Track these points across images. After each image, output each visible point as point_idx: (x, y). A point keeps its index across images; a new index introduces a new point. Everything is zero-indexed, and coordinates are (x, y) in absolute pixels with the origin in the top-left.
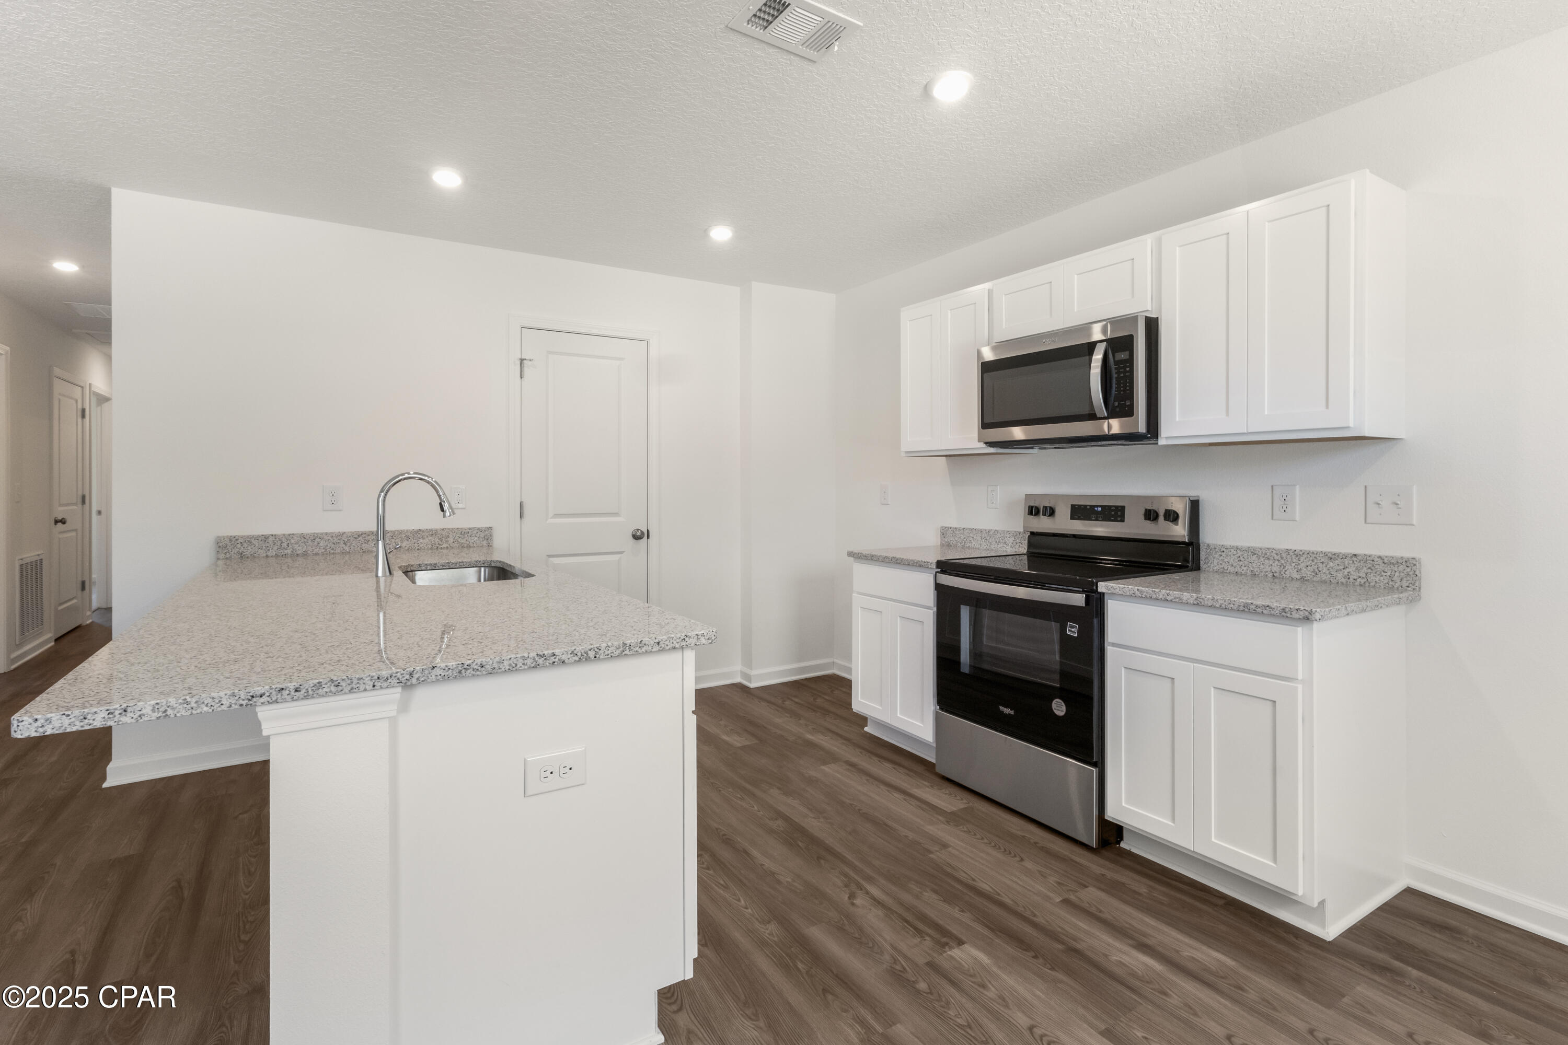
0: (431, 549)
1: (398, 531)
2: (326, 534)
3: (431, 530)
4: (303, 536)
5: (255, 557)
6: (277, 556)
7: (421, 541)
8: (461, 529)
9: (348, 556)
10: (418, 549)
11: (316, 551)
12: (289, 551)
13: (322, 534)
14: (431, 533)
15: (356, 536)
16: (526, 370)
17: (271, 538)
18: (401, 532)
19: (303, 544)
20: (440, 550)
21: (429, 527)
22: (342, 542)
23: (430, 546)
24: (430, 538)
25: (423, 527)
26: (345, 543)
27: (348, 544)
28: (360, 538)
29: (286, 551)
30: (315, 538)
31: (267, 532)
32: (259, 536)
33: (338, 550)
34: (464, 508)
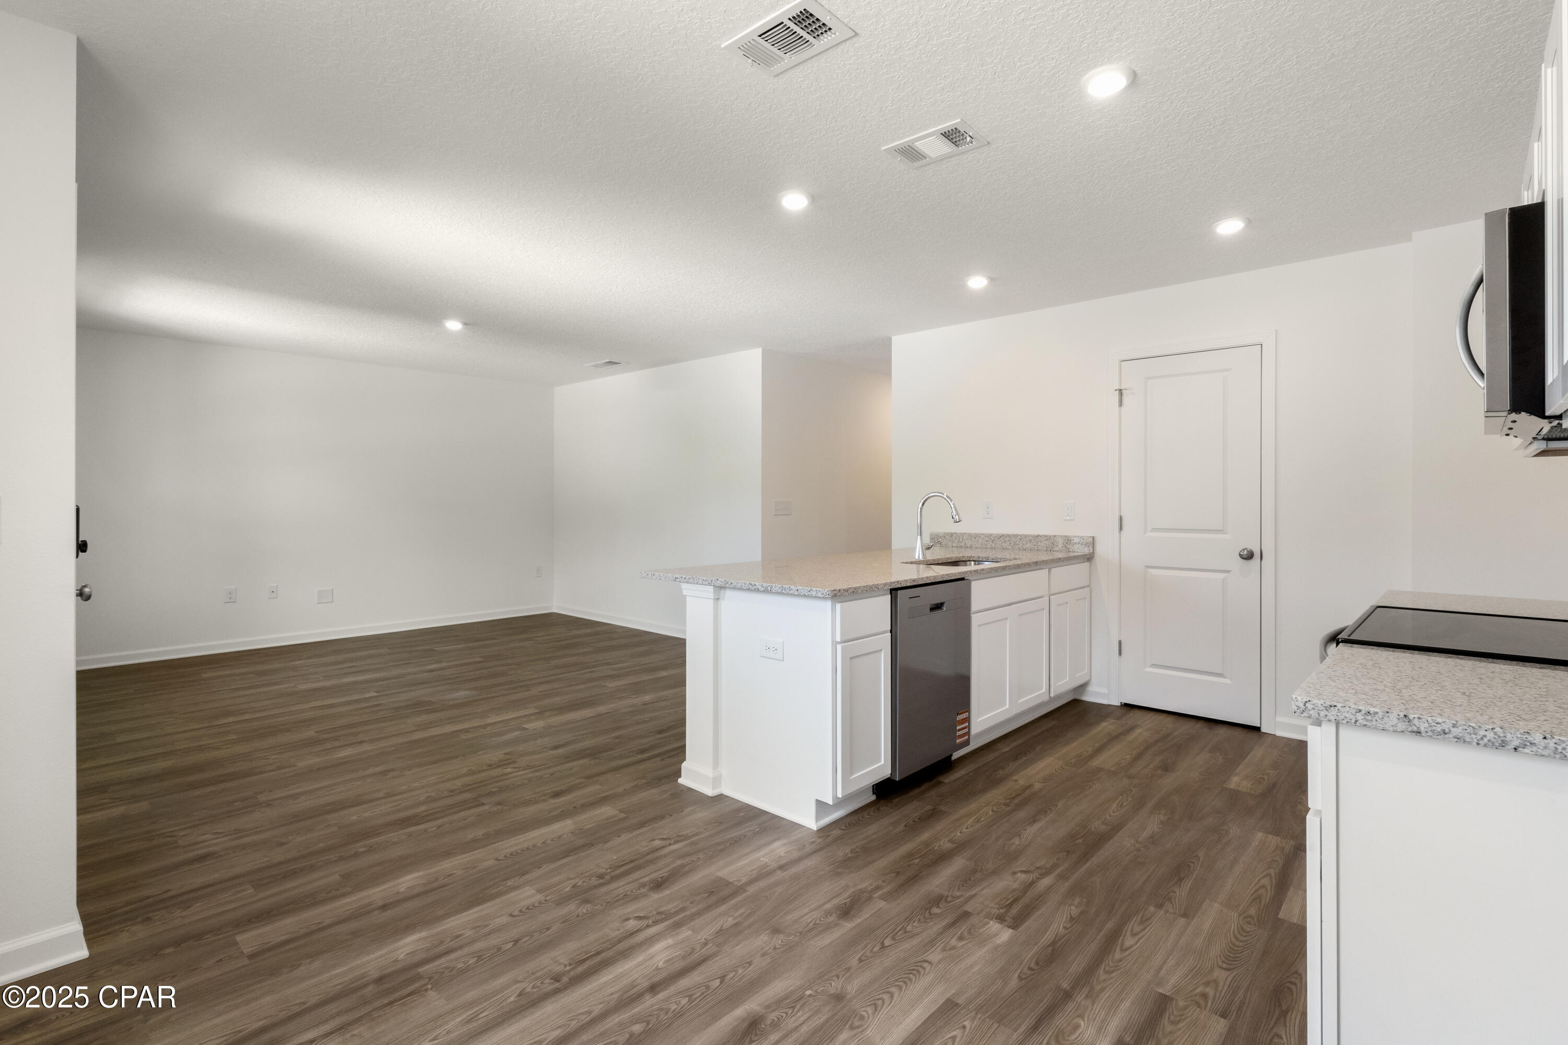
0: (1046, 550)
1: (1024, 535)
2: (982, 534)
3: (1046, 536)
4: (970, 535)
5: (947, 547)
6: (957, 547)
7: (1039, 543)
8: (1068, 536)
9: (994, 550)
10: (1037, 550)
11: (977, 546)
12: (963, 544)
13: (980, 534)
14: (1046, 538)
15: (999, 537)
16: (1125, 398)
17: (954, 535)
18: (1026, 536)
19: (970, 540)
20: (1052, 552)
21: (1045, 534)
22: (991, 540)
23: (1045, 549)
24: (1045, 542)
25: (1041, 534)
26: (992, 542)
27: (994, 542)
28: (1001, 539)
29: (962, 544)
30: (976, 536)
31: (953, 531)
32: (948, 533)
33: (989, 546)
34: (1073, 520)
